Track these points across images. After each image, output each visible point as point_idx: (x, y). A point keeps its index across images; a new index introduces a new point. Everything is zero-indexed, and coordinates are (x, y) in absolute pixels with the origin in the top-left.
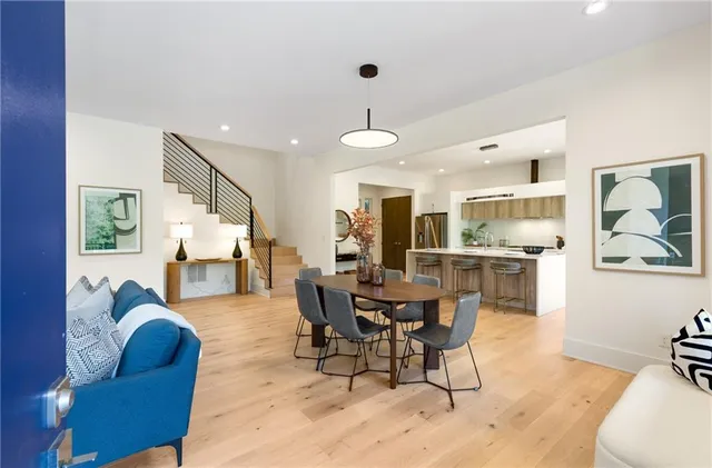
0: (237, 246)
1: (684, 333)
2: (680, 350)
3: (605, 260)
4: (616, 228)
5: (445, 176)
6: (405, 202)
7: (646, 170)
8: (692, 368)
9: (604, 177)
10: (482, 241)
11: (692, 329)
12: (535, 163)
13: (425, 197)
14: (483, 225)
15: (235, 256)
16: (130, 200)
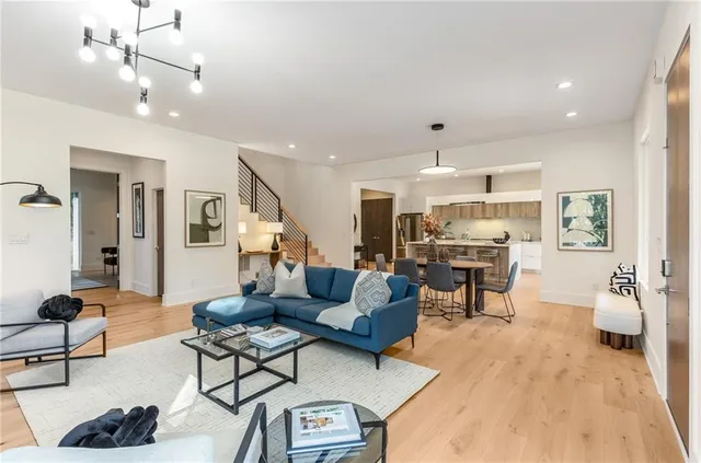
0: (275, 240)
1: (615, 274)
2: (615, 280)
3: (564, 244)
4: (570, 227)
5: (420, 182)
6: (388, 203)
7: (585, 195)
8: (620, 288)
9: (564, 198)
10: (448, 235)
11: (618, 272)
12: (489, 178)
13: (403, 200)
14: (449, 223)
15: (273, 249)
16: (218, 202)
